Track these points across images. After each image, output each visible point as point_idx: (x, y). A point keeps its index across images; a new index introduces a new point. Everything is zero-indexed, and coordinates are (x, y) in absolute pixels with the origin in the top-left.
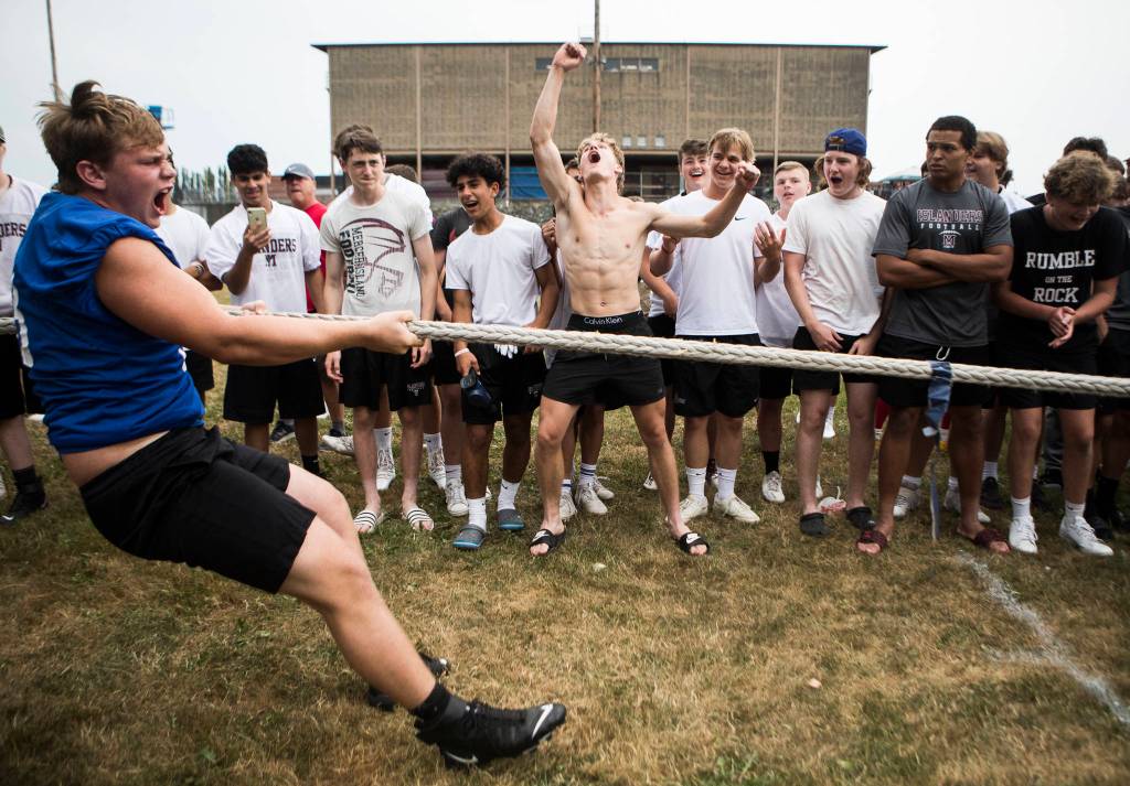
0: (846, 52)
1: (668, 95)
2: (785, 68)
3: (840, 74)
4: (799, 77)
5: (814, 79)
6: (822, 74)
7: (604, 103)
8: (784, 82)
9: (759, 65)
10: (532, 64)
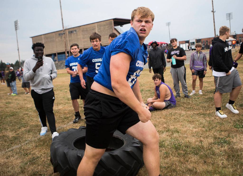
0: (108, 21)
1: (79, 37)
2: (98, 27)
3: (108, 26)
4: (100, 28)
5: (103, 28)
6: (105, 27)
7: (69, 40)
8: (98, 30)
9: (93, 27)
10: (58, 35)
